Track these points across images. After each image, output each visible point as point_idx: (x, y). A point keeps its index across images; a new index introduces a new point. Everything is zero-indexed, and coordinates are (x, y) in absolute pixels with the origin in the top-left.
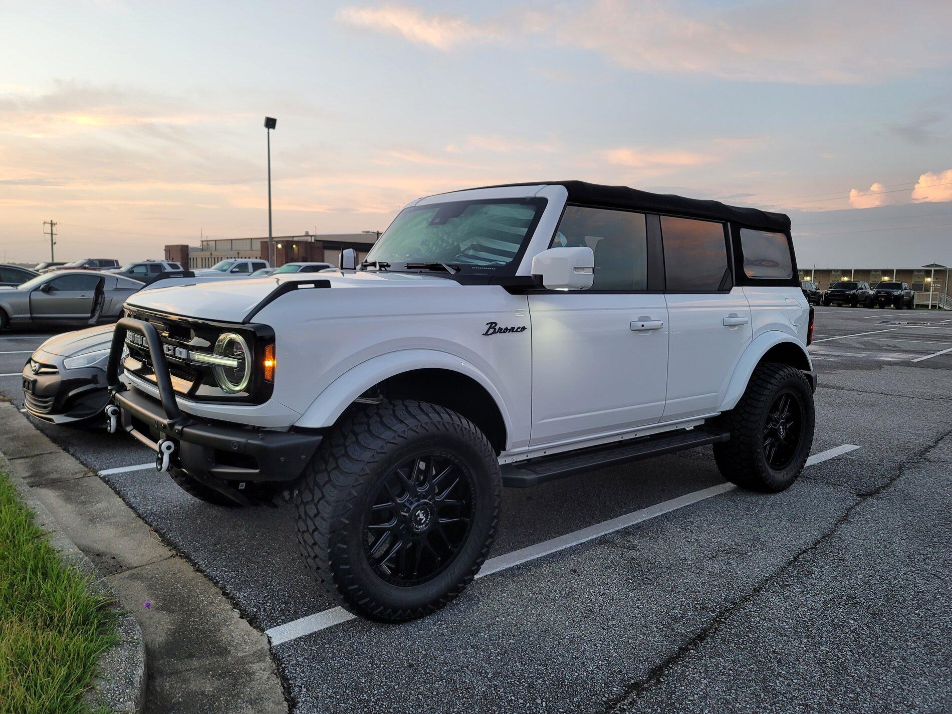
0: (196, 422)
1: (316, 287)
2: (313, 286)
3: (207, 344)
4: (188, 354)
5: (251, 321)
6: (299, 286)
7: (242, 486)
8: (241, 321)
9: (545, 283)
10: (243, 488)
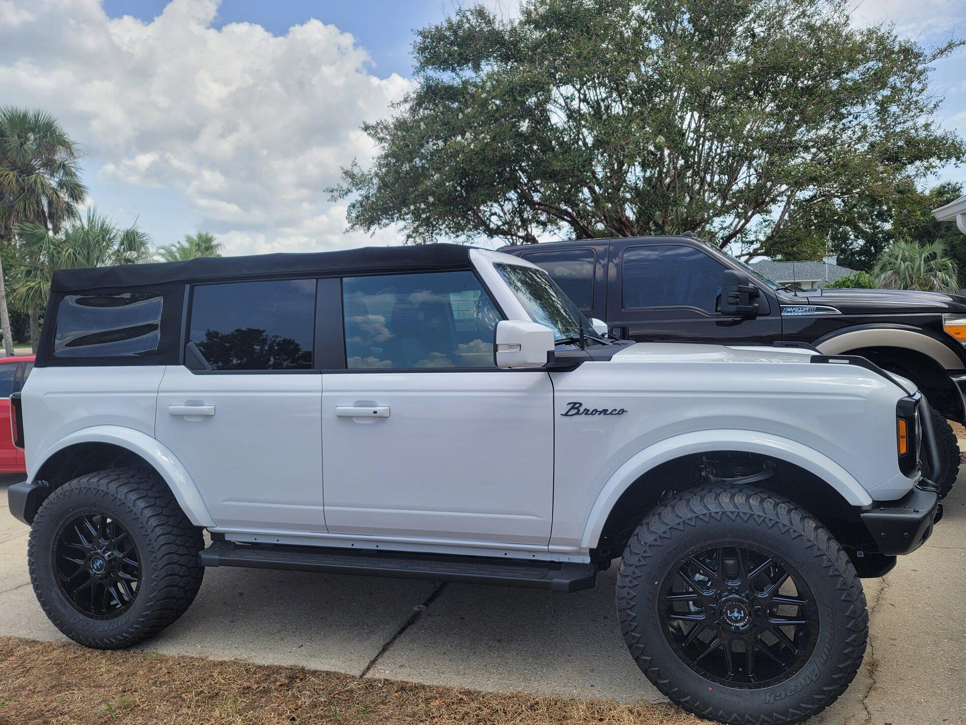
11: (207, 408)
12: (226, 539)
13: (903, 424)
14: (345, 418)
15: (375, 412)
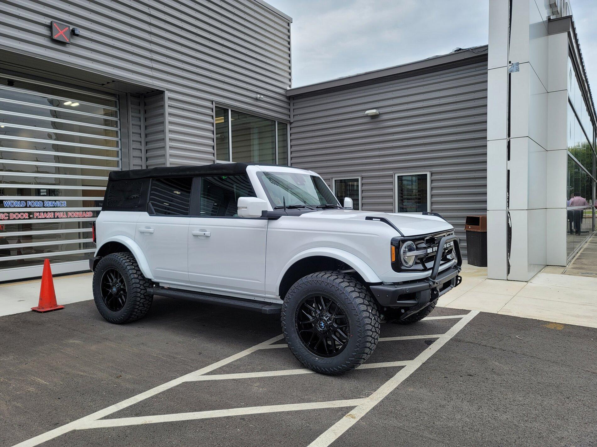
11: (151, 230)
12: (160, 285)
13: (393, 248)
14: (196, 236)
15: (204, 234)
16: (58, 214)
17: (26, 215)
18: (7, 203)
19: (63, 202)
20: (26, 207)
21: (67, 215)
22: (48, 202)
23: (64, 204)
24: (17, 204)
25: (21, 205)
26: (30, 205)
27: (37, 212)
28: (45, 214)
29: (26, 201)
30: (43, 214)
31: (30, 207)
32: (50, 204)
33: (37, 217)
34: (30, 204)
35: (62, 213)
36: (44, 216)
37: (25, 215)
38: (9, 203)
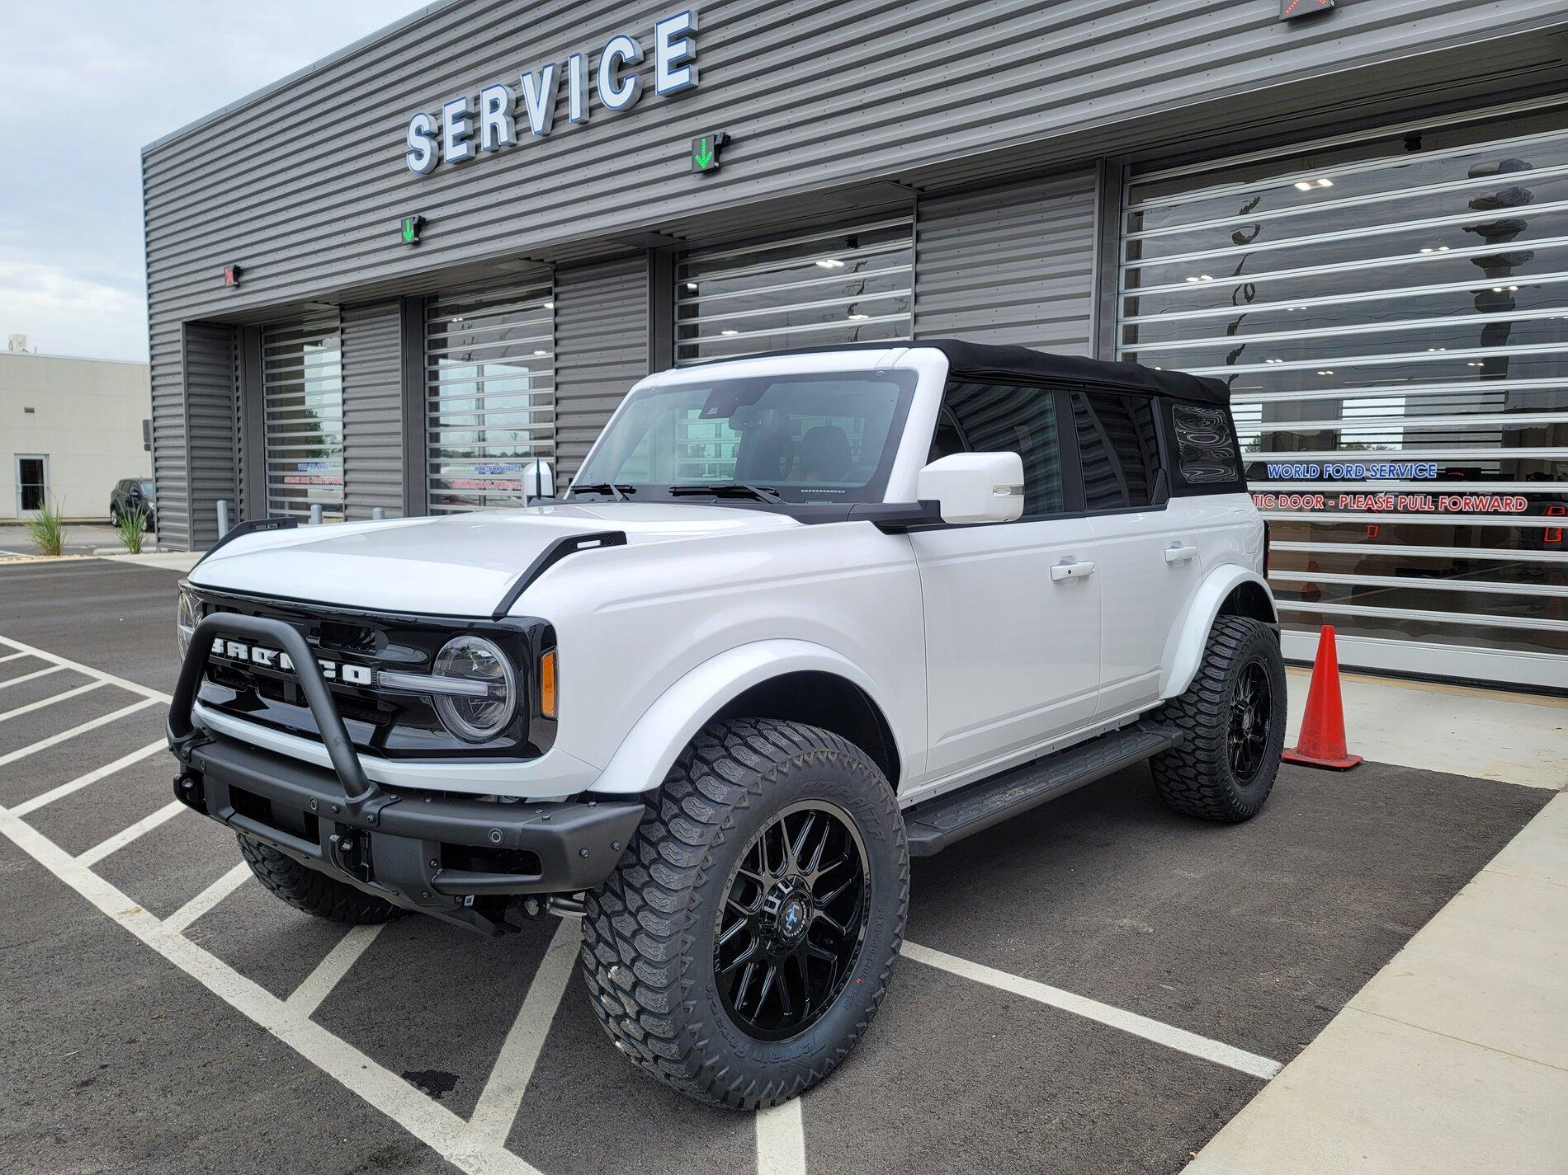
0: (400, 799)
1: (602, 545)
2: (598, 543)
3: (419, 656)
4: (374, 676)
5: (509, 614)
6: (580, 545)
7: (470, 900)
8: (490, 614)
9: (945, 514)
10: (471, 904)
16: (1408, 500)
17: (1319, 499)
18: (1274, 469)
19: (1427, 467)
20: (1320, 479)
21: (1435, 503)
22: (1381, 466)
23: (1430, 470)
24: (1298, 472)
25: (1308, 475)
26: (1330, 474)
27: (1347, 493)
28: (1370, 498)
29: (1321, 463)
30: (1362, 500)
31: (1331, 479)
32: (1388, 471)
33: (1346, 505)
34: (1331, 472)
35: (1419, 498)
36: (1367, 504)
37: (1315, 501)
38: (1280, 469)
